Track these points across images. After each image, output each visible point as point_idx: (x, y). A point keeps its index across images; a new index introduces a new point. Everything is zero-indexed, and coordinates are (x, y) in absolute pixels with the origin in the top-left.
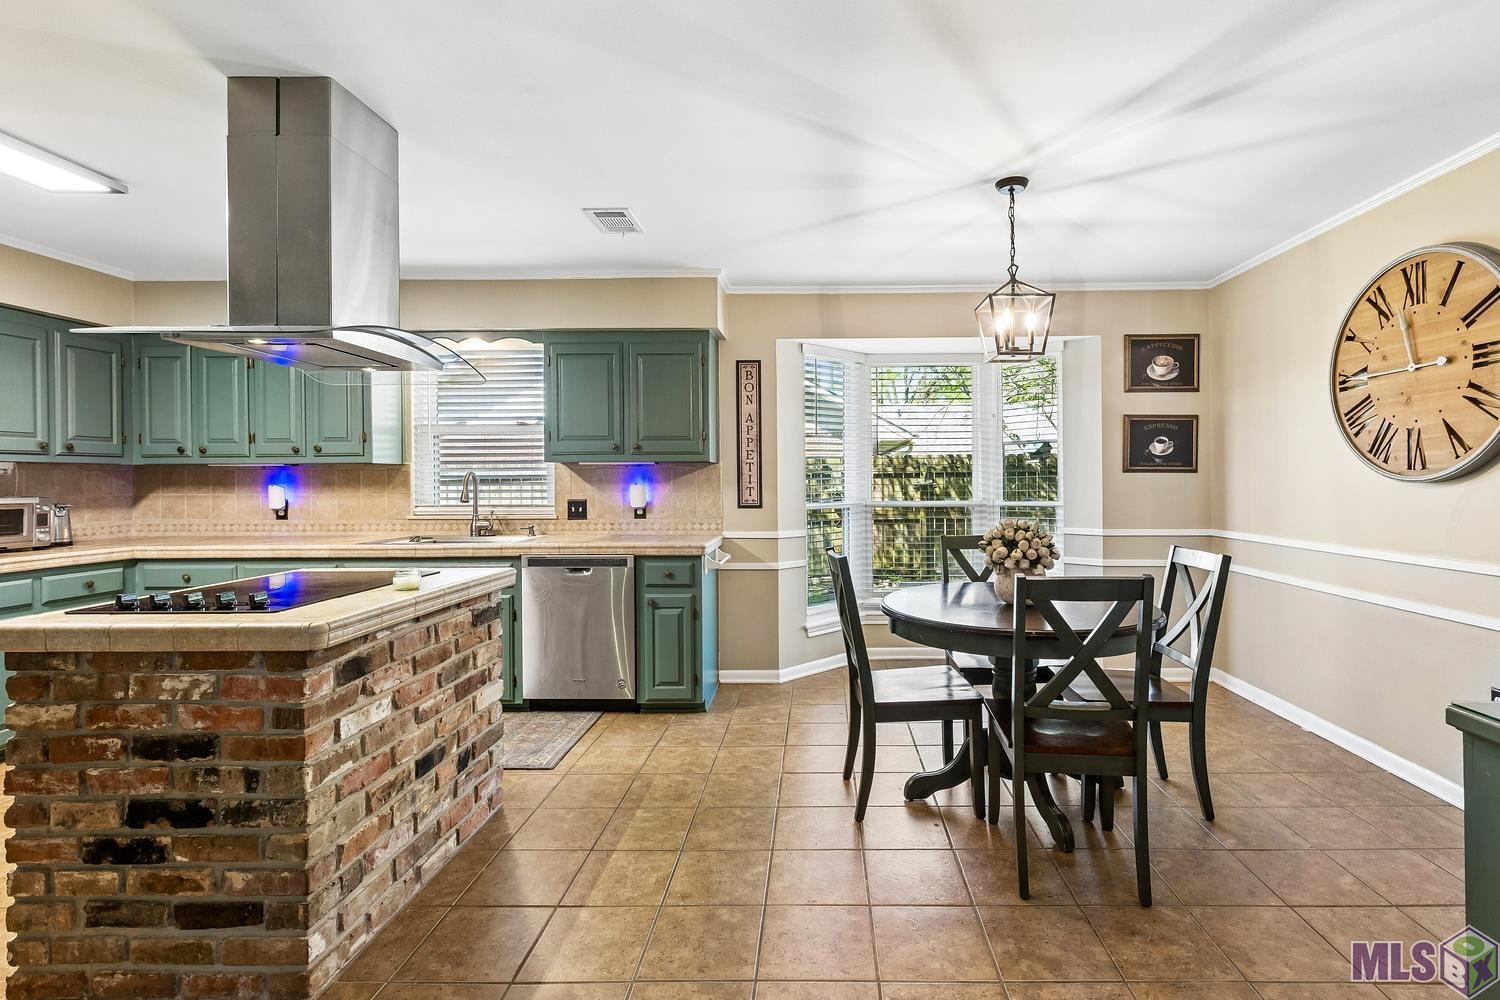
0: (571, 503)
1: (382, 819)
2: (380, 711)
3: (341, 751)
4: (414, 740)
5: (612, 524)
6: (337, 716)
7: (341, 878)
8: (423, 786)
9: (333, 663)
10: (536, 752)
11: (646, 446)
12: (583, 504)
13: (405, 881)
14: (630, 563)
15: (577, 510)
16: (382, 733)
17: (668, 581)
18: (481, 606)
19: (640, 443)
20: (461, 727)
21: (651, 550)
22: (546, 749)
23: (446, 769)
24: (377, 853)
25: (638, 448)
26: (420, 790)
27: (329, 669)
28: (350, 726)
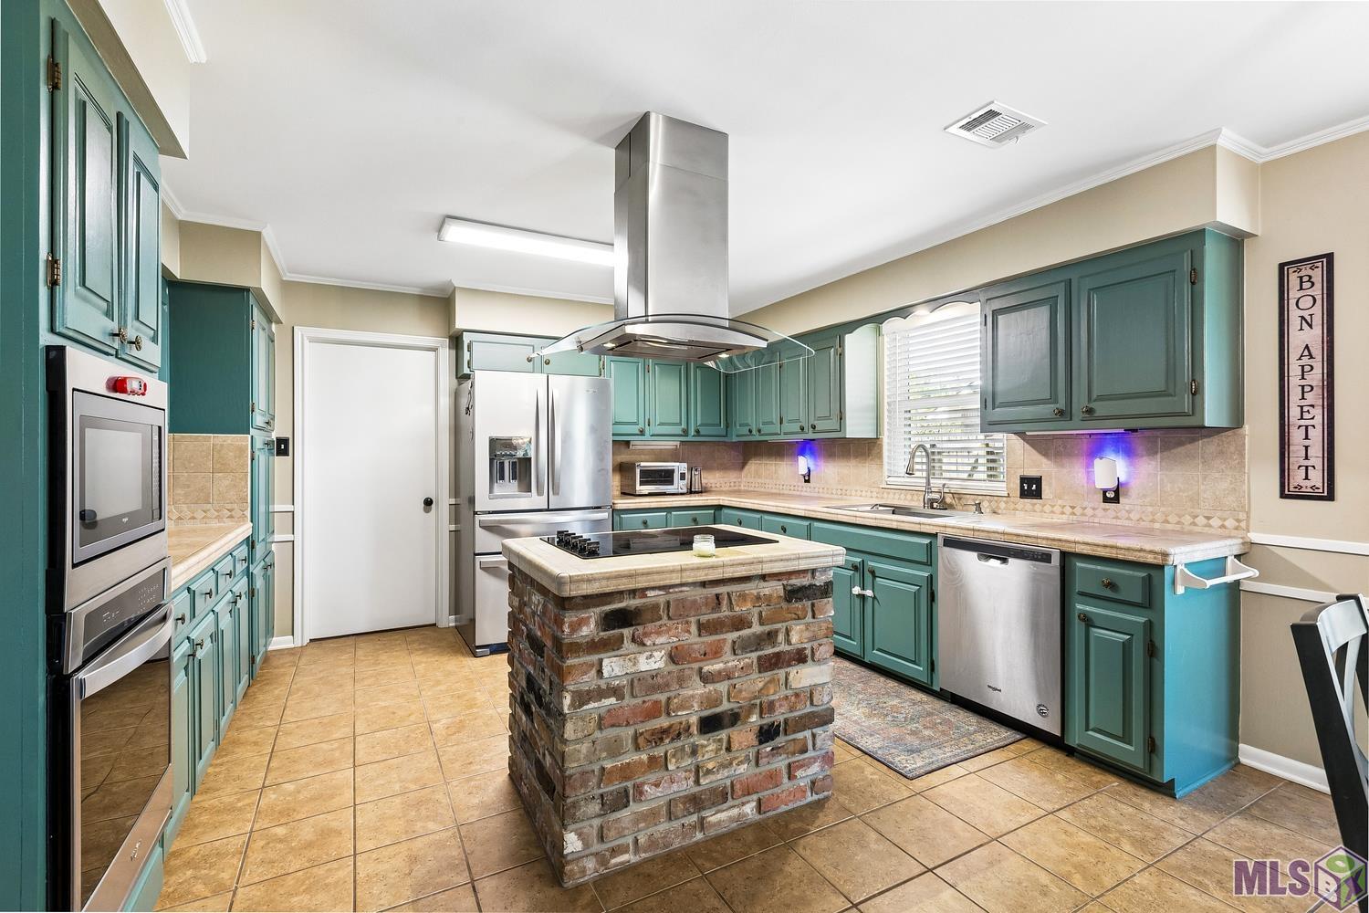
0: (1023, 480)
1: (652, 759)
2: (652, 662)
3: (604, 687)
4: (694, 698)
5: (1073, 508)
6: (602, 656)
7: (602, 796)
8: (709, 746)
9: (598, 610)
10: (911, 751)
11: (1101, 409)
12: (1038, 481)
13: (683, 825)
14: (1056, 560)
15: (1031, 488)
16: (650, 682)
17: (1108, 593)
18: (797, 582)
19: (1092, 405)
20: (765, 699)
21: (1083, 547)
22: (925, 753)
23: (743, 736)
24: (646, 787)
25: (1090, 411)
26: (703, 746)
27: (593, 615)
28: (613, 667)
